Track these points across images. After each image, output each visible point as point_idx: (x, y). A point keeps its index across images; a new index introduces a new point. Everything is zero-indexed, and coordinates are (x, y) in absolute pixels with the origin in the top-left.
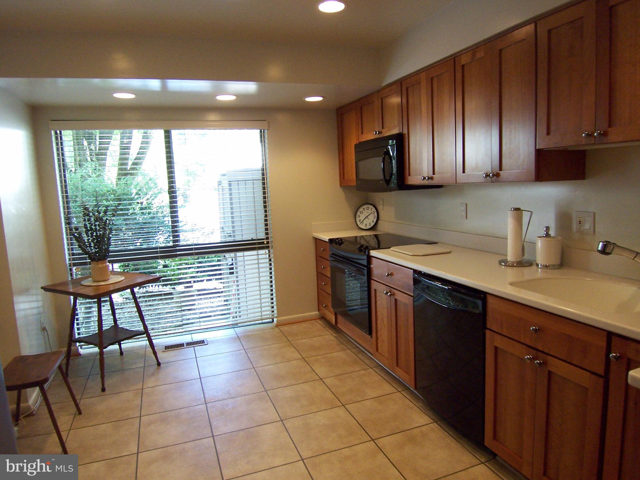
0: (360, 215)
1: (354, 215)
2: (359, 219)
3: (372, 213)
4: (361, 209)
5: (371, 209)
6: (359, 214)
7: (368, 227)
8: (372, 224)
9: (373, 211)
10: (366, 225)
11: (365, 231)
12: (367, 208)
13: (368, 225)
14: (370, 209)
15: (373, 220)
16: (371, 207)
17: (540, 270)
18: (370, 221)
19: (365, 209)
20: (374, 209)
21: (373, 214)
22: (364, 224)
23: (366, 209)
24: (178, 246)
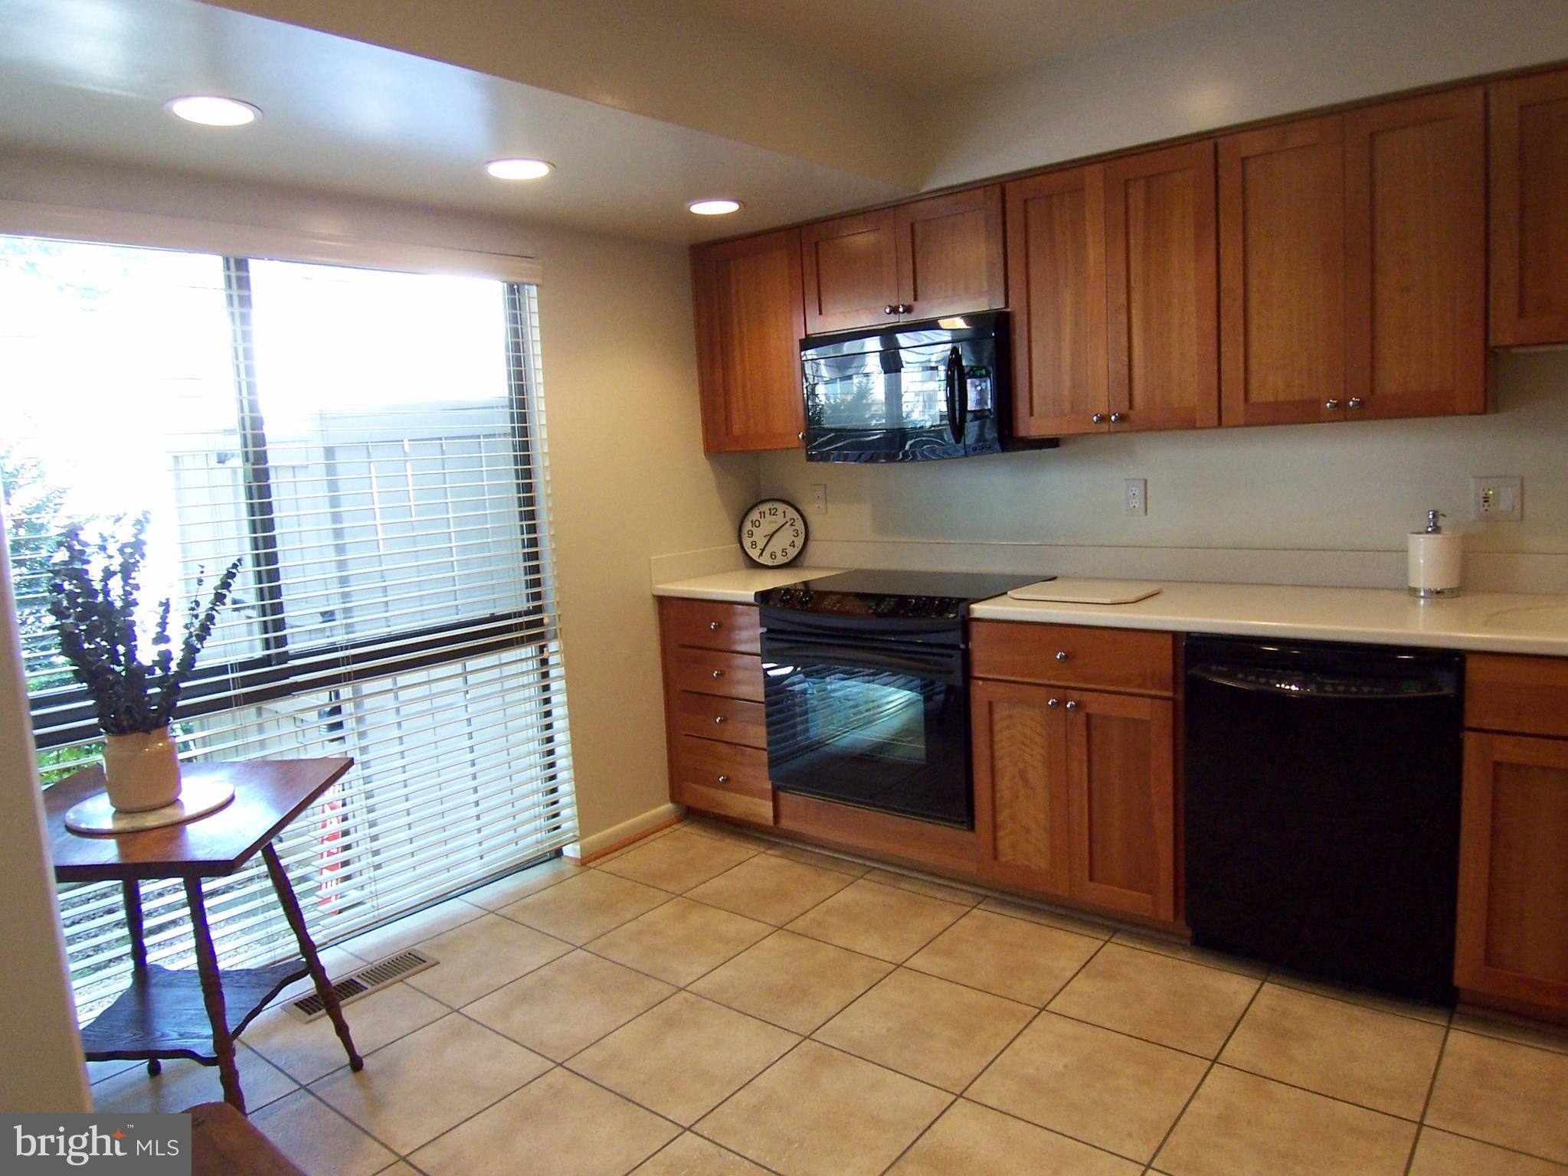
0: (754, 529)
1: (737, 531)
2: (752, 539)
3: (787, 522)
4: (754, 515)
5: (784, 512)
6: (751, 529)
7: (780, 560)
8: (792, 553)
9: (788, 518)
10: (773, 555)
11: (771, 571)
12: (770, 509)
13: (779, 554)
14: (780, 512)
15: (793, 542)
16: (781, 507)
17: (1422, 602)
18: (785, 544)
19: (764, 513)
20: (791, 513)
21: (791, 525)
22: (766, 554)
23: (767, 512)
24: (285, 657)
